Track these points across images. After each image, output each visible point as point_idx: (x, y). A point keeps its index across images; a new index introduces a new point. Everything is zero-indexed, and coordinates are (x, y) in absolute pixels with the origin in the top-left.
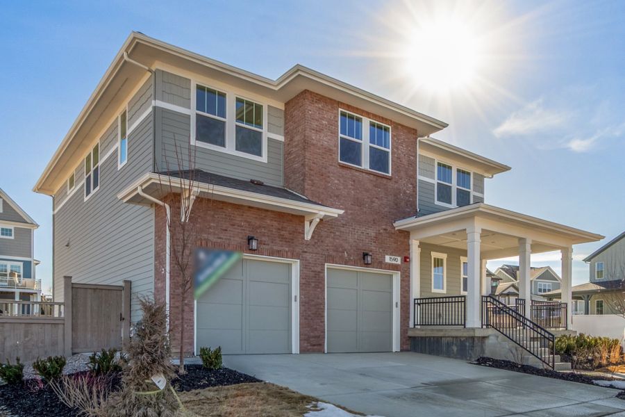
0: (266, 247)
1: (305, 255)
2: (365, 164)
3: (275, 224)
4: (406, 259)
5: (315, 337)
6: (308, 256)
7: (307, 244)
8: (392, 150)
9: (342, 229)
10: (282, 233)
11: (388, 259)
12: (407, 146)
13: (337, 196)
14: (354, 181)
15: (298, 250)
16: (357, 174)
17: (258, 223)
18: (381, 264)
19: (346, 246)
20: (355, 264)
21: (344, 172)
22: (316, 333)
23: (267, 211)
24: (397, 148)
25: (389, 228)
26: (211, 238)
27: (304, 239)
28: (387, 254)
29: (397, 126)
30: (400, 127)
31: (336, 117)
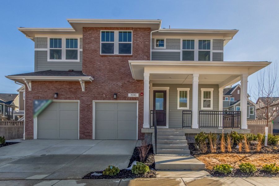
0: (63, 96)
1: (82, 98)
2: (116, 52)
3: (68, 86)
4: (142, 94)
5: (87, 132)
6: (84, 98)
7: (83, 93)
8: (133, 41)
9: (102, 84)
10: (71, 90)
11: (130, 95)
12: (143, 38)
13: (99, 70)
14: (109, 61)
15: (79, 96)
16: (111, 58)
17: (60, 87)
18: (126, 98)
19: (105, 92)
20: (109, 99)
21: (104, 58)
22: (88, 131)
23: (64, 82)
24: (137, 40)
25: (131, 80)
26: (40, 95)
27: (82, 91)
28: (130, 93)
29: (135, 29)
30: (138, 29)
31: (99, 34)
